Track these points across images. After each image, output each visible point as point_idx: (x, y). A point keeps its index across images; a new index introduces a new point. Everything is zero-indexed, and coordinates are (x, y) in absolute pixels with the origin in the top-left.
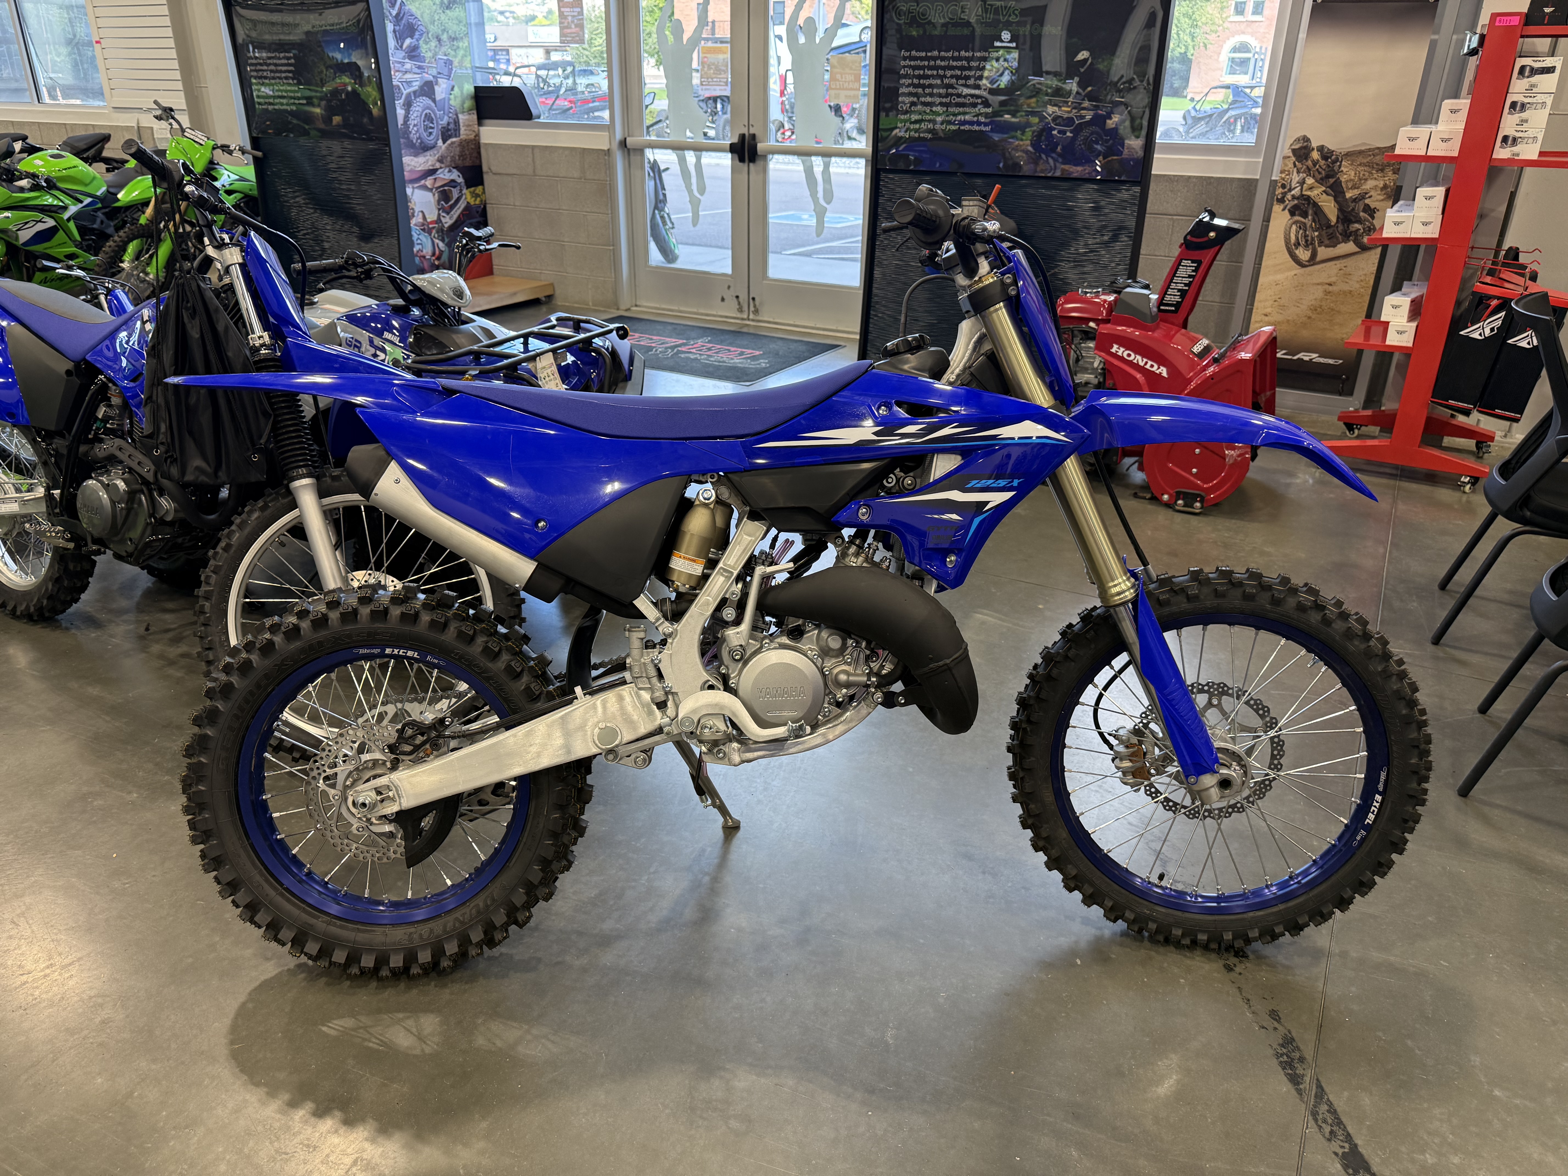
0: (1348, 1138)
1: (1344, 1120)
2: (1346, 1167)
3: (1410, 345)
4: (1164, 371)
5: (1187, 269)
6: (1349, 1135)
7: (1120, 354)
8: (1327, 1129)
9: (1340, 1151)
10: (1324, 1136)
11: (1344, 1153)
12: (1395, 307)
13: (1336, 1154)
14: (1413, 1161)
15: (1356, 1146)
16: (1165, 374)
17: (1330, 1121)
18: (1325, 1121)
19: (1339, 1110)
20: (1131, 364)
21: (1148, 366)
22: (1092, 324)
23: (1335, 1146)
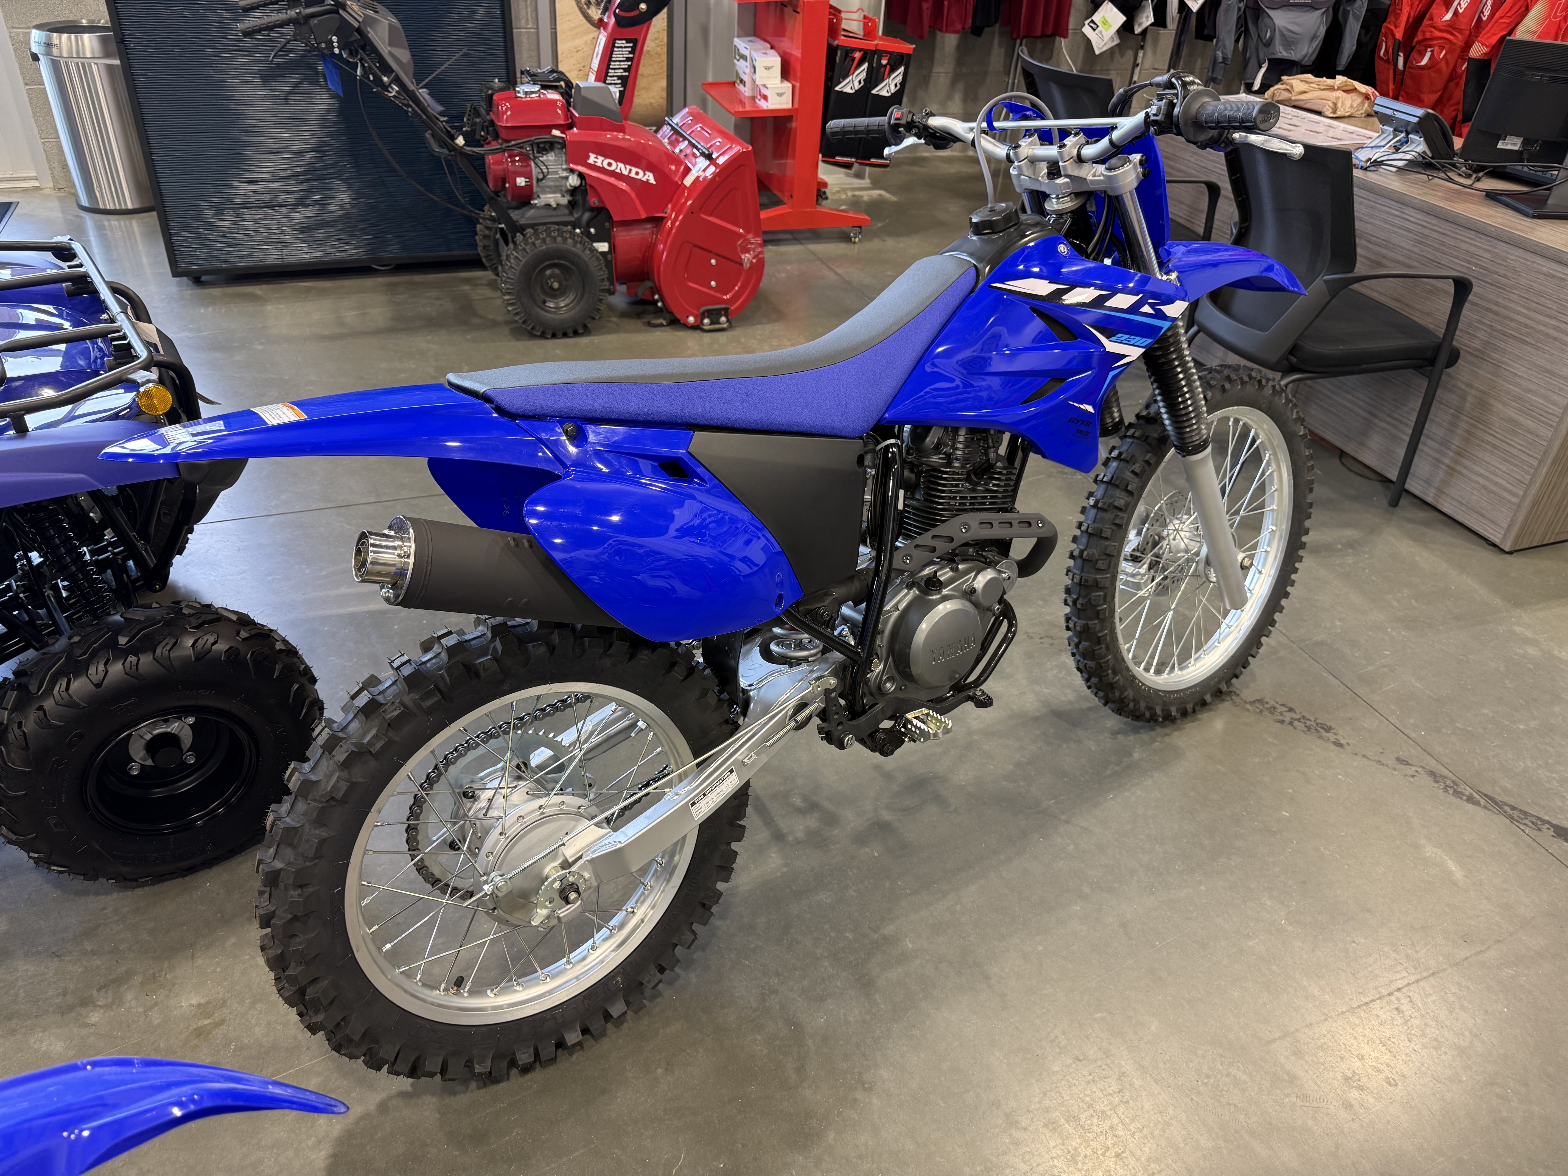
0: (1539, 819)
1: (1520, 808)
3: (789, 106)
4: (650, 177)
5: (622, 51)
6: (1537, 817)
7: (599, 164)
8: (1529, 823)
12: (768, 68)
16: (652, 181)
17: (1521, 816)
19: (1510, 804)
20: (613, 174)
21: (633, 175)
22: (556, 133)
23: (1546, 831)
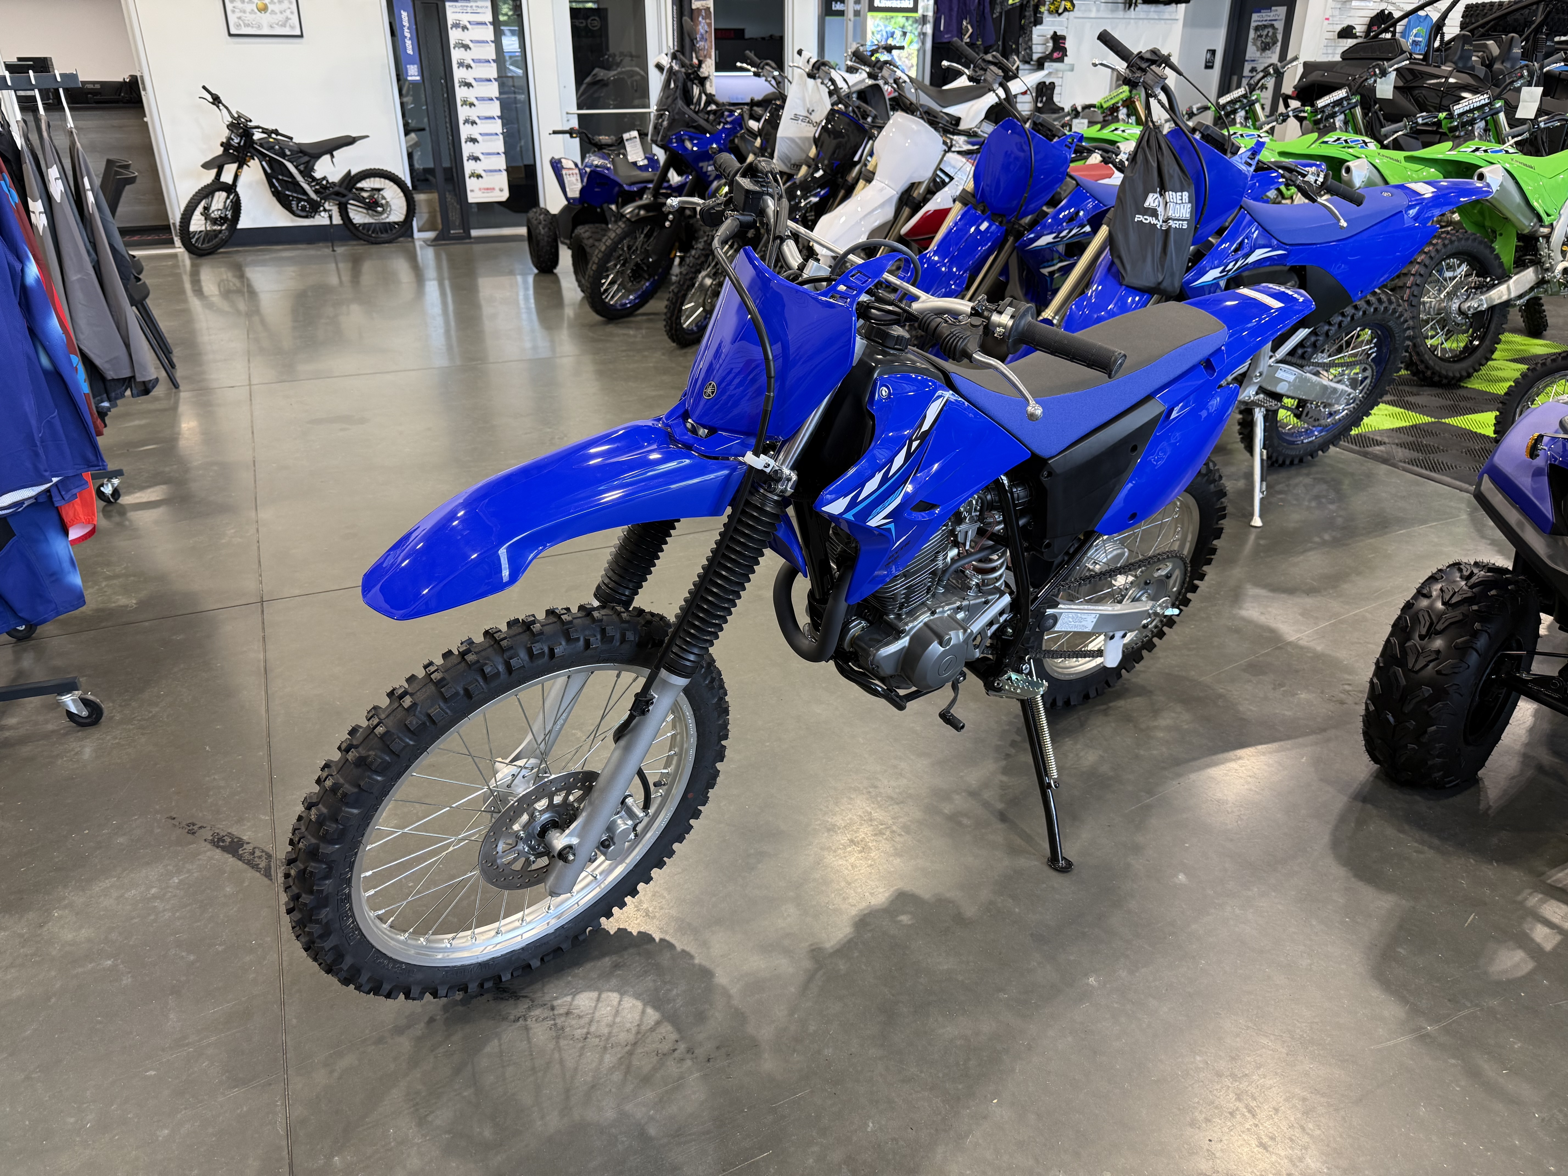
0: (240, 858)
1: (246, 866)
2: (240, 839)
6: (240, 860)
8: (258, 853)
9: (245, 846)
10: (259, 848)
11: (242, 845)
13: (248, 843)
14: (189, 871)
15: (234, 856)
17: (256, 859)
18: (260, 857)
19: (251, 870)
23: (249, 848)
